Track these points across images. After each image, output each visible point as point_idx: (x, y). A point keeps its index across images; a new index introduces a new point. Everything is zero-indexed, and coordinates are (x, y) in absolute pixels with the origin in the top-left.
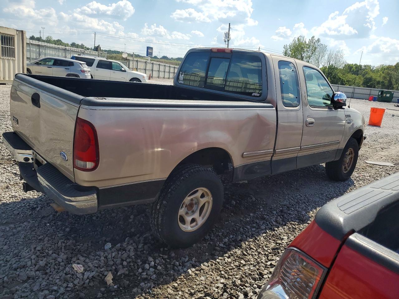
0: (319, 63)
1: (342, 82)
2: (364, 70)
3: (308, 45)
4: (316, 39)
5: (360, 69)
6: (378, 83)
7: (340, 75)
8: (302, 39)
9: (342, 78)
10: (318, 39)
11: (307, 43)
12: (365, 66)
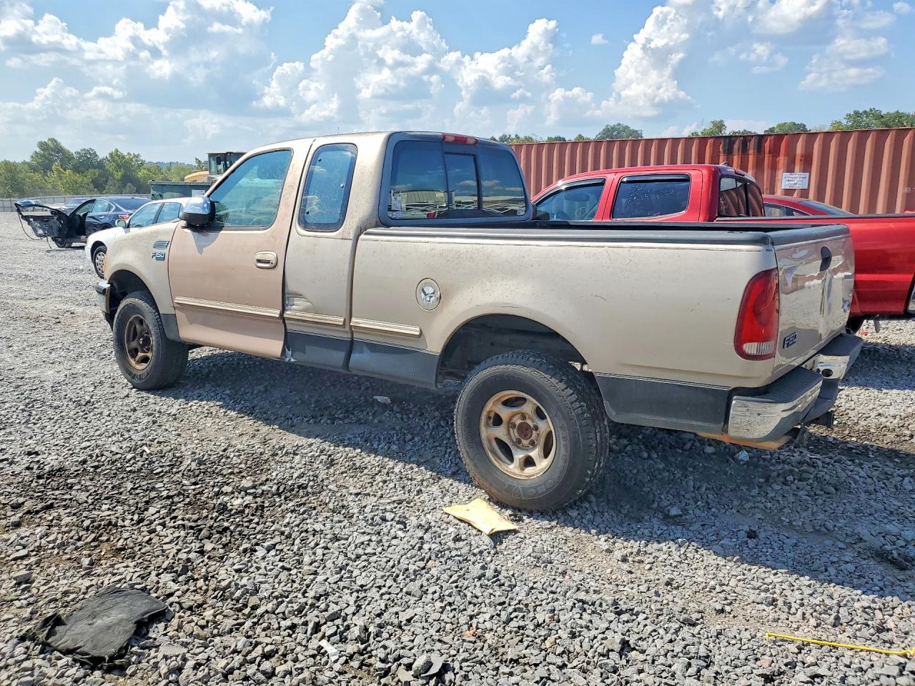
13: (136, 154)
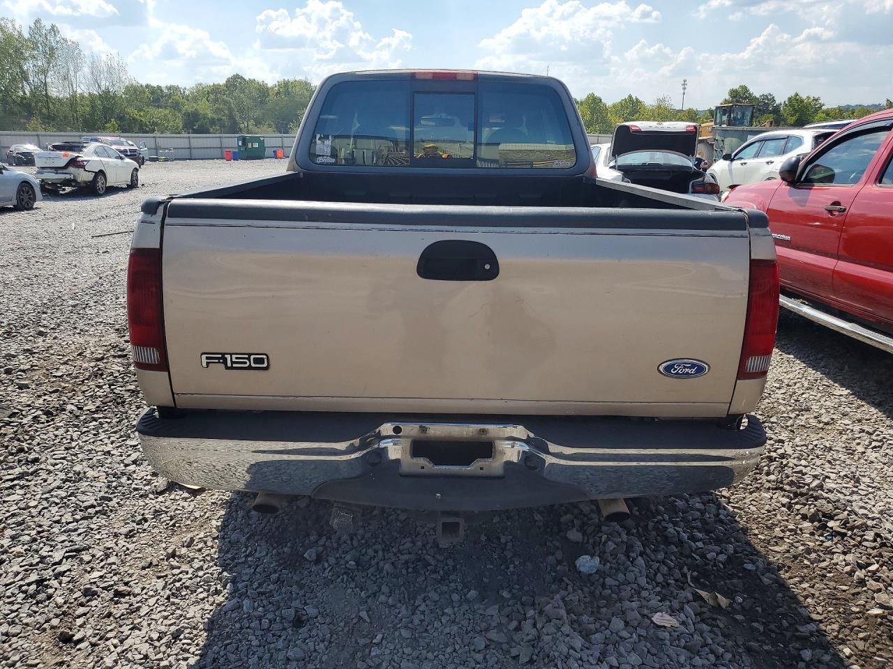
0: (74, 86)
1: (141, 125)
2: (170, 96)
3: (29, 40)
4: (48, 27)
5: (162, 97)
6: (213, 122)
7: (132, 112)
8: (10, 25)
9: (138, 117)
10: (53, 27)
11: (26, 36)
12: (169, 88)
13: (816, 97)
